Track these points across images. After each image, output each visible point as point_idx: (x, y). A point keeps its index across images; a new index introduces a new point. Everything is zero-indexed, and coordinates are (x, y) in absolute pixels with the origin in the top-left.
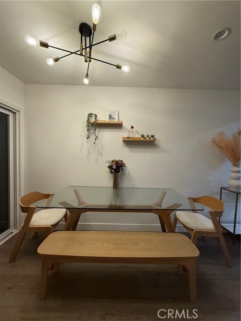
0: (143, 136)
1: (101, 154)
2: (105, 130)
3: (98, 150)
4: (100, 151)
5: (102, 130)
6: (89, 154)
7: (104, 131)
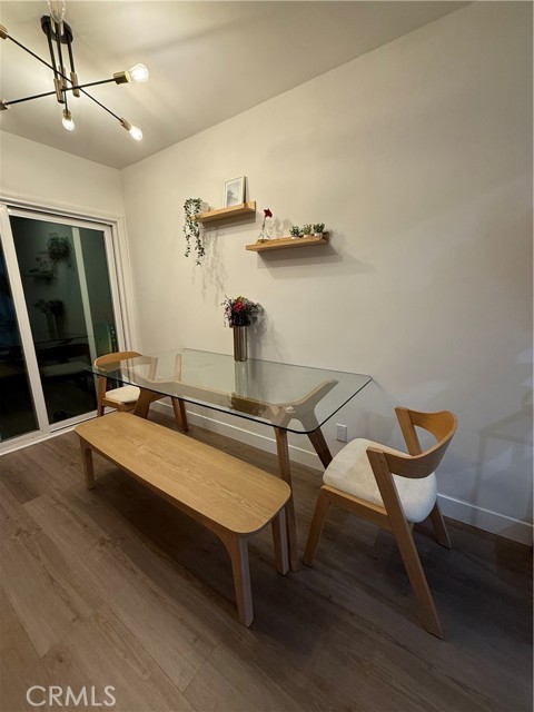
0: (295, 232)
1: (222, 287)
2: (226, 231)
3: (218, 278)
4: (221, 279)
5: (220, 232)
6: (205, 287)
7: (223, 234)
